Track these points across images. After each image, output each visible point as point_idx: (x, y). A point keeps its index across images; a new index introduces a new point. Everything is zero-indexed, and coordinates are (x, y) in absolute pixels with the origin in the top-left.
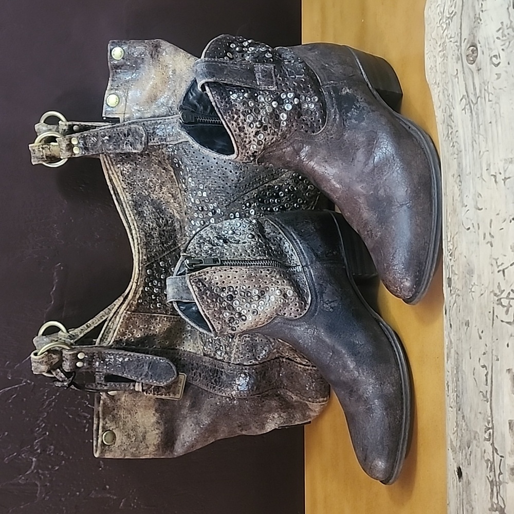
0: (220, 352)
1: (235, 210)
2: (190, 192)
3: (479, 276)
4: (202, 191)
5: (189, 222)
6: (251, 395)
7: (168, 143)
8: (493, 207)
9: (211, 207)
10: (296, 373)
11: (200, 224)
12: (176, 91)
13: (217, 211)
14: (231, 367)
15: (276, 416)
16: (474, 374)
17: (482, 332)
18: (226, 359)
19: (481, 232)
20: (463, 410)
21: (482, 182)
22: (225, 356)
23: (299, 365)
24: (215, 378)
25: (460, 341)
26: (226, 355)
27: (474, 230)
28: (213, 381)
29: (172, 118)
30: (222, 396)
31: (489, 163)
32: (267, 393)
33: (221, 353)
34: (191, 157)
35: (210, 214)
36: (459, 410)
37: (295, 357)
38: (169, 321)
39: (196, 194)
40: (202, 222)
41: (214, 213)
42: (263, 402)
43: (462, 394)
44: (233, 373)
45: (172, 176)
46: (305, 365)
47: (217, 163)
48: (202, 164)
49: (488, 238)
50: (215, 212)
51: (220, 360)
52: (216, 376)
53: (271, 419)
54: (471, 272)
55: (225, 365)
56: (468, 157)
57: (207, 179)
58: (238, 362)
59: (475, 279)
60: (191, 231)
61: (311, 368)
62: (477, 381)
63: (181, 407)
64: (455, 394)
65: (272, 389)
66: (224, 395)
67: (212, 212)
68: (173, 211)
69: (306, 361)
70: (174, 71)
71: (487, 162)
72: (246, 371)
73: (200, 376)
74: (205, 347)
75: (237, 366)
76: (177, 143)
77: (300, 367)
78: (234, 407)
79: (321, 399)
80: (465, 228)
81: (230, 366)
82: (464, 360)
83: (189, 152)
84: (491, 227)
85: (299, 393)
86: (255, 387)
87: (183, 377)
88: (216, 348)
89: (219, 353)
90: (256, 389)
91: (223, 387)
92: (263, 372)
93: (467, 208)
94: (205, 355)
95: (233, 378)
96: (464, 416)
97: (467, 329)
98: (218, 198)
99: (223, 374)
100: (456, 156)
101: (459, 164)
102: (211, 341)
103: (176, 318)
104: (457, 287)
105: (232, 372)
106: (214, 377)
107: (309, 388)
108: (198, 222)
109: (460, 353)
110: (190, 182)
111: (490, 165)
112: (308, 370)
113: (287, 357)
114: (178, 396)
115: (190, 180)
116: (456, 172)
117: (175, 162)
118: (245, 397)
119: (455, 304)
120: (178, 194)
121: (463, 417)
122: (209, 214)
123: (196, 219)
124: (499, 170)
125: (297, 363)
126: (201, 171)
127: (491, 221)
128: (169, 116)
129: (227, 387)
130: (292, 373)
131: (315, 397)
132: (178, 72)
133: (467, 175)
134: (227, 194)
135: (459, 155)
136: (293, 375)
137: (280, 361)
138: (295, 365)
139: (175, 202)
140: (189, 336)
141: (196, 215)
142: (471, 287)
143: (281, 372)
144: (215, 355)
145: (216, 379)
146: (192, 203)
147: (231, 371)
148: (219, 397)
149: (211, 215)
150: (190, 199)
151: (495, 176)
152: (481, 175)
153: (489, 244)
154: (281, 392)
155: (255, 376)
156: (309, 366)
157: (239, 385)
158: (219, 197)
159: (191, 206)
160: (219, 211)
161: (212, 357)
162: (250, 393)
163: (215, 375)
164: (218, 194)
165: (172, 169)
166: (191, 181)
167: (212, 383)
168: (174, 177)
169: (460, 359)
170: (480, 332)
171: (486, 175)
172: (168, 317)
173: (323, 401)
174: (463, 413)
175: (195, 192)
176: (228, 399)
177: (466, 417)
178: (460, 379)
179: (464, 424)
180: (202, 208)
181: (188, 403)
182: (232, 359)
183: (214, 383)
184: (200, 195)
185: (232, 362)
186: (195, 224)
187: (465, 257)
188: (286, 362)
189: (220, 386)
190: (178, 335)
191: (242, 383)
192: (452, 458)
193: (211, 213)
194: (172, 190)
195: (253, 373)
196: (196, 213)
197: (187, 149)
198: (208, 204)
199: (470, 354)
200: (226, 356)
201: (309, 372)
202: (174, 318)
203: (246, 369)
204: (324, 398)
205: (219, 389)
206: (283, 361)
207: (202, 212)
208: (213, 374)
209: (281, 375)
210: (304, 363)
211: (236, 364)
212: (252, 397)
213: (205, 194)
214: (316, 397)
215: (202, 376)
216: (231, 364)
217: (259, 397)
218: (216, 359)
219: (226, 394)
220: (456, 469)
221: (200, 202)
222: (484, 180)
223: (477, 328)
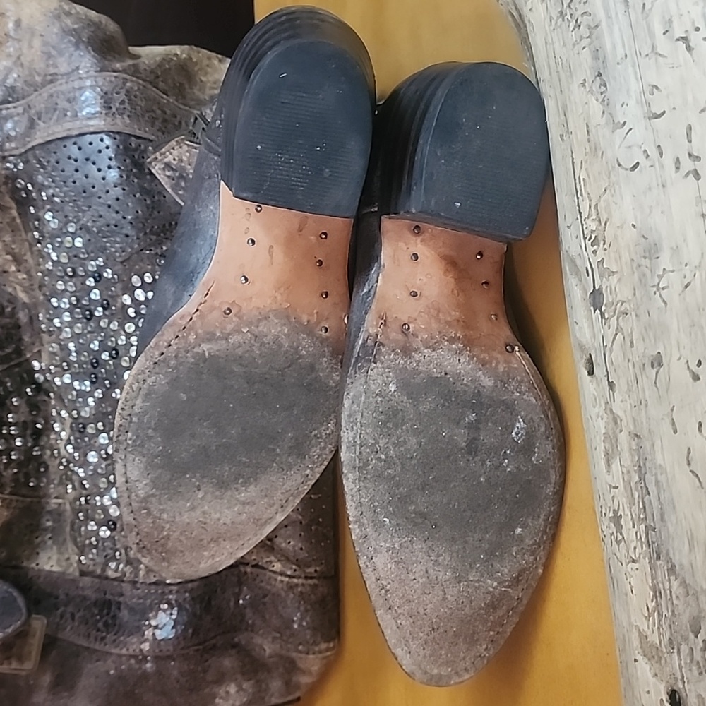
0: (115, 563)
1: (141, 268)
2: (49, 240)
3: (676, 250)
4: (74, 235)
5: (46, 302)
6: (182, 649)
7: (6, 154)
8: (690, 98)
9: (92, 266)
10: (273, 594)
11: (70, 303)
12: (22, 58)
13: (105, 275)
14: (140, 591)
15: (232, 689)
16: (689, 464)
17: (699, 363)
18: (128, 575)
19: (668, 161)
20: (667, 554)
21: (656, 59)
22: (125, 569)
23: (279, 578)
24: (104, 619)
25: (643, 406)
26: (128, 567)
27: (649, 163)
28: (100, 625)
29: (15, 107)
30: (120, 656)
31: (667, 18)
32: (213, 642)
33: (118, 566)
34: (53, 171)
35: (91, 282)
36: (658, 558)
37: (271, 562)
38: (8, 508)
39: (61, 242)
40: (74, 298)
41: (99, 278)
42: (207, 661)
43: (662, 519)
44: (143, 603)
45: (14, 219)
46: (289, 576)
47: (104, 179)
48: (74, 182)
49: (687, 164)
50: (100, 276)
51: (115, 579)
52: (108, 614)
53: (221, 698)
54: (651, 251)
55: (126, 588)
56: (616, 28)
57: (84, 211)
58: (154, 580)
59: (665, 261)
60: (51, 320)
61: (304, 581)
62: (699, 476)
63: (31, 690)
64: (643, 527)
65: (223, 633)
66: (124, 651)
67: (94, 278)
68: (15, 288)
69: (294, 567)
70: (18, 23)
71: (664, 17)
72: (171, 597)
73: (73, 619)
74: (82, 558)
75: (153, 587)
76: (23, 150)
77: (282, 582)
78: (145, 676)
79: (323, 646)
80: (626, 169)
81: (138, 589)
82: (658, 443)
83: (48, 162)
84: (690, 141)
85: (278, 635)
86: (190, 631)
87: (39, 624)
88: (106, 556)
89: (113, 565)
90: (193, 634)
91: (123, 635)
92: (207, 598)
93: (626, 128)
94: (83, 574)
95: (143, 613)
96: (673, 566)
97: (657, 373)
98: (106, 248)
99: (122, 607)
100: (585, 42)
101: (596, 54)
102: (95, 543)
103: (23, 501)
104: (619, 298)
105: (141, 601)
106: (101, 618)
107: (300, 625)
108: (66, 300)
109: (645, 433)
110: (49, 221)
111: (670, 21)
112: (297, 585)
113: (254, 563)
114: (29, 665)
115: (48, 216)
116: (588, 72)
117: (19, 186)
118: (168, 653)
119: (619, 335)
120: (25, 254)
121: (672, 570)
122: (88, 283)
123: (59, 295)
124: (693, 23)
125: (275, 572)
126: (71, 196)
127: (690, 128)
128: (9, 102)
129: (131, 634)
130: (265, 596)
131: (311, 642)
132: (25, 23)
133: (618, 64)
134: (126, 239)
135: (594, 37)
136: (266, 599)
137: (240, 571)
138: (270, 578)
139: (19, 271)
140: (50, 538)
141: (60, 286)
142: (657, 280)
143: (242, 596)
144: (104, 570)
145: (106, 621)
146: (53, 261)
147: (140, 598)
148: (113, 658)
149: (93, 284)
150: (49, 254)
151: (685, 39)
152: (653, 48)
153: (691, 176)
154: (241, 638)
155: (190, 606)
156: (299, 577)
157: (156, 627)
158: (108, 244)
159: (51, 268)
160: (108, 274)
161: (99, 577)
162: (179, 643)
163: (105, 612)
164: (105, 240)
165: (13, 204)
166: (50, 219)
167: (98, 630)
168: (18, 221)
169: (647, 445)
170: (693, 366)
171: (663, 44)
172: (6, 499)
173: (327, 650)
174: (669, 560)
175: (59, 239)
176: (133, 661)
177: (681, 565)
178: (652, 488)
179: (675, 584)
180: (74, 270)
181: (47, 679)
182: (142, 573)
183: (103, 629)
184: (68, 245)
185: (141, 581)
186: (59, 306)
187: (634, 226)
188: (252, 573)
189: (115, 634)
190: (26, 538)
191: (163, 624)
192: (650, 675)
193: (92, 279)
194: (13, 246)
195: (185, 599)
196: (60, 282)
197: (43, 158)
198: (86, 262)
199: (673, 423)
200: (128, 569)
201: (299, 589)
202: (17, 501)
203: (171, 592)
204: (329, 642)
205: (115, 641)
206: (246, 573)
207: (74, 279)
208: (101, 611)
209: (241, 602)
210: (289, 573)
211: (150, 584)
212: (183, 652)
213: (79, 242)
214: (314, 642)
215: (77, 617)
216: (138, 585)
217: (198, 650)
218: (107, 578)
219: (128, 650)
220: (665, 697)
221: (69, 259)
222: (660, 55)
223: (683, 361)
